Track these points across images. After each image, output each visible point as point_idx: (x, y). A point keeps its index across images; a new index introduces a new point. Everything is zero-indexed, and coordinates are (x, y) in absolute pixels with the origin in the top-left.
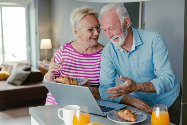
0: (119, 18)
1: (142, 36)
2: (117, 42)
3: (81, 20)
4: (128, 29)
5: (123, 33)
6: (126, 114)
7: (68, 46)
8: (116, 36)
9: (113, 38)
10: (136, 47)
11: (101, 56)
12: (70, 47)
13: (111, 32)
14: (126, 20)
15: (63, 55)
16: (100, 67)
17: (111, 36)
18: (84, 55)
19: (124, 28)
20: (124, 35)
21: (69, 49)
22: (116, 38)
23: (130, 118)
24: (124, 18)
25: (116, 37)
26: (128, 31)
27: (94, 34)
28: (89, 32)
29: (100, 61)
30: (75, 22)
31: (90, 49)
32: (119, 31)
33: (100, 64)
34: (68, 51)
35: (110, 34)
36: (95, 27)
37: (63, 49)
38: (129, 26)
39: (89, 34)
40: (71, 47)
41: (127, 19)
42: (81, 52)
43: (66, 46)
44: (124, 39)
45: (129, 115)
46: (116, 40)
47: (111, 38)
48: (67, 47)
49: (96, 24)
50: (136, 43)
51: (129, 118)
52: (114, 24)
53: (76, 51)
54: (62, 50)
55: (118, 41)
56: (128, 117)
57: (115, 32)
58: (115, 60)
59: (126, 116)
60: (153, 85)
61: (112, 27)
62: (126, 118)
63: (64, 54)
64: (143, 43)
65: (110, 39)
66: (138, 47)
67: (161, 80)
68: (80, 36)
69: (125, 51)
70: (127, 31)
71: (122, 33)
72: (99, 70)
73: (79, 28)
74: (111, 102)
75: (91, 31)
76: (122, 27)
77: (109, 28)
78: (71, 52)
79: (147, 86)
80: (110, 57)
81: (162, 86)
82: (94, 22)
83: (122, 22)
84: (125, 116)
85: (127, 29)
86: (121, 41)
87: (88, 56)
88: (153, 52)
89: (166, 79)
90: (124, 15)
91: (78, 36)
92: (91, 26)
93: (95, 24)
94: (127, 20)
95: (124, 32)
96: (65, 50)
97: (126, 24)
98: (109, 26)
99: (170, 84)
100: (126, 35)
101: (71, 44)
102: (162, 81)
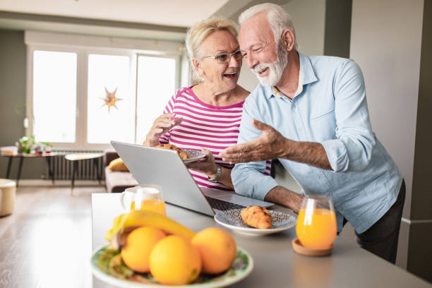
0: (273, 29)
1: (318, 67)
2: (265, 78)
3: (203, 40)
4: (290, 53)
5: (278, 59)
6: (251, 213)
7: (185, 92)
8: (264, 64)
9: (258, 69)
10: (305, 86)
11: (241, 111)
12: (189, 94)
13: (255, 55)
14: (286, 34)
15: (176, 107)
16: (238, 131)
17: (254, 64)
18: (211, 108)
19: (280, 49)
20: (281, 63)
21: (188, 96)
22: (264, 68)
23: (258, 221)
24: (281, 30)
25: (264, 66)
26: (288, 56)
27: (230, 66)
28: (219, 61)
29: (240, 120)
30: (194, 45)
31: (224, 98)
32: (269, 53)
33: (238, 126)
34: (184, 100)
35: (252, 60)
36: (229, 51)
37: (177, 97)
38: (291, 48)
39: (219, 66)
40: (192, 94)
41: (287, 32)
42: (206, 102)
43: (182, 92)
44: (280, 73)
45: (256, 215)
46: (264, 73)
47: (254, 67)
48: (184, 94)
49: (232, 46)
50: (305, 80)
51: (256, 221)
52: (261, 40)
53: (197, 100)
54: (175, 97)
55: (267, 75)
56: (253, 220)
57: (261, 56)
58: (265, 117)
59: (252, 217)
60: (323, 148)
61: (257, 45)
62: (250, 220)
63: (178, 104)
64: (319, 80)
65: (252, 70)
66: (308, 87)
67: (343, 141)
68: (204, 73)
69: (284, 97)
70: (286, 56)
71: (275, 60)
72: (237, 137)
73: (201, 56)
74: (248, 196)
75: (224, 60)
76: (277, 47)
77: (251, 48)
78: (189, 102)
79: (308, 148)
80: (257, 111)
81: (343, 152)
82: (229, 43)
83: (277, 37)
84: (249, 218)
85: (287, 54)
86: (274, 75)
87: (219, 109)
88: (335, 93)
89: (353, 142)
90: (281, 24)
91: (201, 71)
92: (222, 48)
93: (230, 47)
94: (288, 35)
95: (281, 57)
96: (179, 98)
97: (286, 43)
98: (251, 43)
99: (361, 153)
100: (285, 65)
101: (193, 89)
102: (345, 144)
